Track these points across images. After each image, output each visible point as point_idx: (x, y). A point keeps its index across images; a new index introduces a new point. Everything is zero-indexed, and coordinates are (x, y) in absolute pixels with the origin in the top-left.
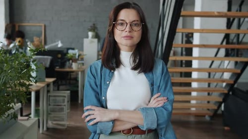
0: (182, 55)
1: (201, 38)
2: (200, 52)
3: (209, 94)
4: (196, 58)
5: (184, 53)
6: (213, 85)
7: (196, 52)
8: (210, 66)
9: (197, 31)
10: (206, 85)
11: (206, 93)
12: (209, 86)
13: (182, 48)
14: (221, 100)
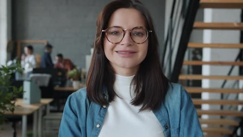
0: (189, 73)
1: (212, 54)
2: (211, 70)
3: (222, 117)
4: (206, 77)
5: (191, 70)
6: (226, 107)
7: (206, 70)
8: (223, 86)
9: (207, 46)
10: (218, 107)
11: (218, 117)
12: (222, 107)
13: (189, 66)
14: (237, 123)
